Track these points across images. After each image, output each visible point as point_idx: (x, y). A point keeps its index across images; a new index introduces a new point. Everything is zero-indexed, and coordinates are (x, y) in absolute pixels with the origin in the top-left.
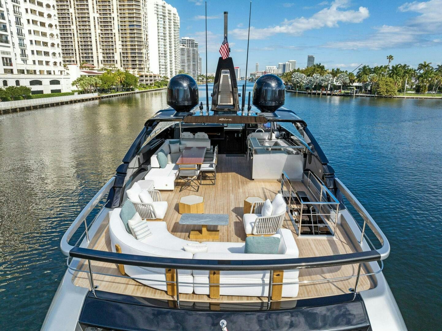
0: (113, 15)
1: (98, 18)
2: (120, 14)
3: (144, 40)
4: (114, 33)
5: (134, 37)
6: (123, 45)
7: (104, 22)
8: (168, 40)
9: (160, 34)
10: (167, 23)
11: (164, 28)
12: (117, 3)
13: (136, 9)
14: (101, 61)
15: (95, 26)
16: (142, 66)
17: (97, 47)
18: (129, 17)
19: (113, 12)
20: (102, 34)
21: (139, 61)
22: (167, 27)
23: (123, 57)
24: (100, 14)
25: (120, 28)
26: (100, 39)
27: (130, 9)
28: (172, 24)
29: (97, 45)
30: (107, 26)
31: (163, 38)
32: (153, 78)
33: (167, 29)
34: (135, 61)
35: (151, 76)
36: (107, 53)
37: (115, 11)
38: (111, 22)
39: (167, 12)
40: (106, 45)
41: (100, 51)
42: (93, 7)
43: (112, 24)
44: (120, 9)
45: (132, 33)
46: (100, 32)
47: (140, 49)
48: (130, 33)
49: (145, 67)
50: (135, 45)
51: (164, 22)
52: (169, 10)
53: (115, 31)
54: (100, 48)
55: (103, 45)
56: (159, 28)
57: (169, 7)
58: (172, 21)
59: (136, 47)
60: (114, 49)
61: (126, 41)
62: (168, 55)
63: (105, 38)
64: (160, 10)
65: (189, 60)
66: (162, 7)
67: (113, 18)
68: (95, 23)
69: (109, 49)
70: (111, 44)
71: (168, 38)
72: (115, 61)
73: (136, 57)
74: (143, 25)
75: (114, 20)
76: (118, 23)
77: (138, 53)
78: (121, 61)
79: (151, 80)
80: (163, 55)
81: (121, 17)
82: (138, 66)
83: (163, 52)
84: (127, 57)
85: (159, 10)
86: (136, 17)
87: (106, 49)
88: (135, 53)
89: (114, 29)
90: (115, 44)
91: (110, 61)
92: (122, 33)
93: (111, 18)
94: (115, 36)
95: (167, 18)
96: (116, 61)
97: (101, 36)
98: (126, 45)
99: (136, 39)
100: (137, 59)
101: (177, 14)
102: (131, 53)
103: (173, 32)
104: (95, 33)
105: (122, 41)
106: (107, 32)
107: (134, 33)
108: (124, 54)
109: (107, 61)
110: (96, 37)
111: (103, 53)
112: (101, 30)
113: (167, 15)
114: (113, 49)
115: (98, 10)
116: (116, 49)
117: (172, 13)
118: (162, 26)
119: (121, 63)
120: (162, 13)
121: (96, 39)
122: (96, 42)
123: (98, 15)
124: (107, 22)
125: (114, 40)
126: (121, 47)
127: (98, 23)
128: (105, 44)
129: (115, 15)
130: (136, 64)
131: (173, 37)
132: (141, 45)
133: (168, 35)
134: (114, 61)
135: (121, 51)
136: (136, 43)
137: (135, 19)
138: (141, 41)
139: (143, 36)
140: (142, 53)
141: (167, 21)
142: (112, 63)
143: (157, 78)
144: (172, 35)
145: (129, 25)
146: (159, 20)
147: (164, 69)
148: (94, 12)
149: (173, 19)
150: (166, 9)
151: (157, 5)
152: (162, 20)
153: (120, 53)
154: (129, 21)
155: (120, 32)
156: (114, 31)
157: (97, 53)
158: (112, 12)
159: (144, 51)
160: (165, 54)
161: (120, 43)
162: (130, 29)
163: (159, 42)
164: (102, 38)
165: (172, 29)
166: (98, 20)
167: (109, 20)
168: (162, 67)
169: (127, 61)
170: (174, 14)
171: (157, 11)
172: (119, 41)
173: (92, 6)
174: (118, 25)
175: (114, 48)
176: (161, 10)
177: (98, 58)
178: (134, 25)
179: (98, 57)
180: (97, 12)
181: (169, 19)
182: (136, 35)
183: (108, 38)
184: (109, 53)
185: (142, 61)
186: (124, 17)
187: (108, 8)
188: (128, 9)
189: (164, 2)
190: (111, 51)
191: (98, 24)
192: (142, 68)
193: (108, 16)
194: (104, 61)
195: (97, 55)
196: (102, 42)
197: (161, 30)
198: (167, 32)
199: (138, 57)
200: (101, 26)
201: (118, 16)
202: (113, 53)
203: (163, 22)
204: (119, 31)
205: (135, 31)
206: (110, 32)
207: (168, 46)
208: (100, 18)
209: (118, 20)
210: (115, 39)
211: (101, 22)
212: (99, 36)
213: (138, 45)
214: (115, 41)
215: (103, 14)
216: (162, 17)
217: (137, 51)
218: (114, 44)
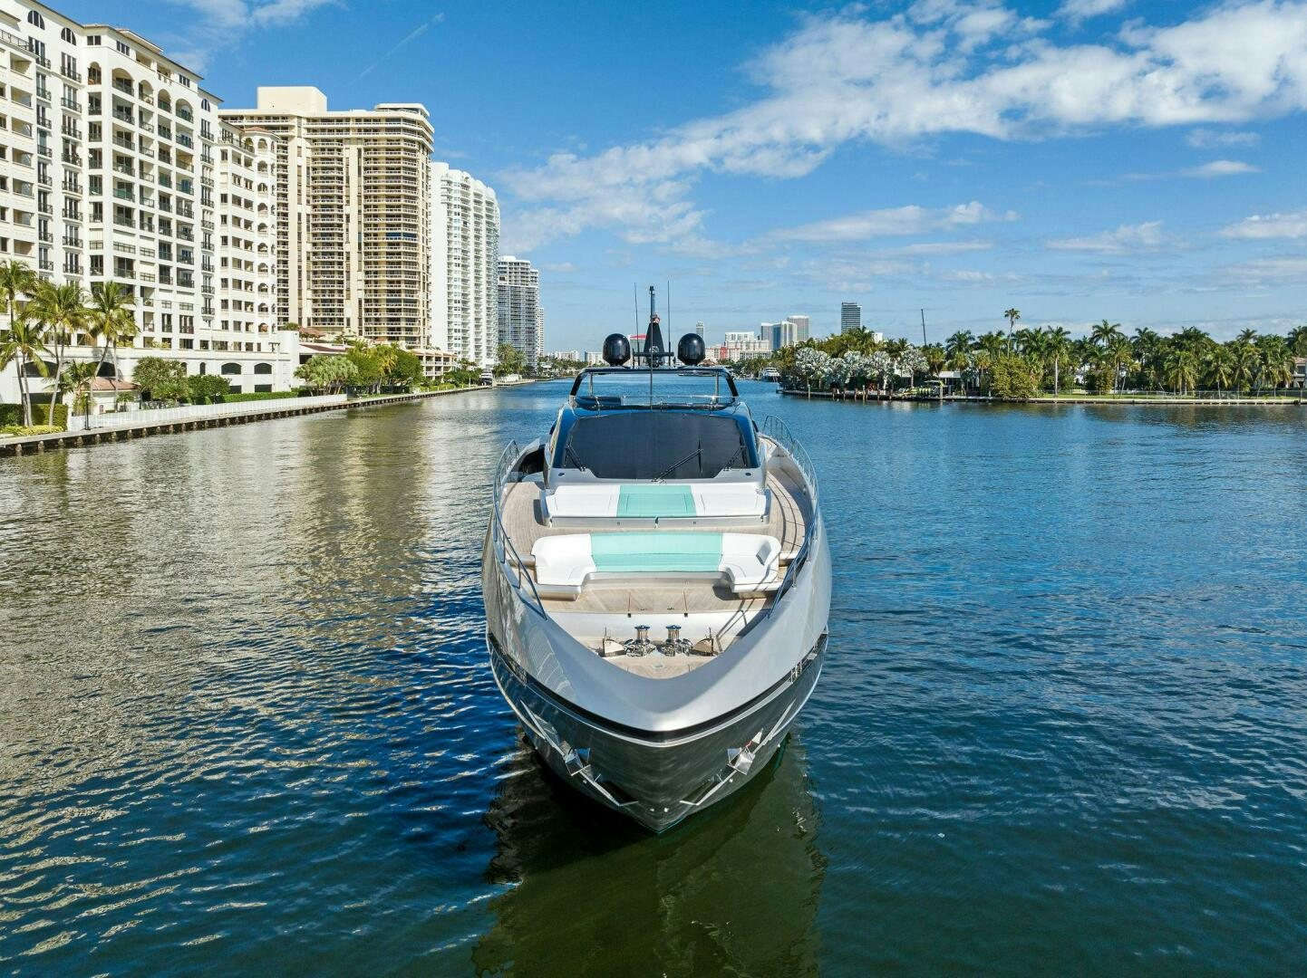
0: (346, 210)
1: (308, 215)
2: (366, 207)
3: (421, 270)
4: (348, 253)
5: (399, 263)
6: (367, 282)
7: (323, 225)
8: (472, 268)
9: (454, 253)
10: (471, 226)
11: (465, 238)
12: (359, 182)
13: (406, 197)
14: (309, 320)
15: (299, 234)
16: (415, 334)
17: (300, 285)
18: (388, 216)
19: (348, 202)
20: (315, 254)
21: (408, 320)
22: (472, 233)
23: (367, 310)
24: (315, 207)
25: (363, 240)
26: (308, 267)
27: (393, 197)
28: (484, 226)
29: (300, 281)
30: (331, 235)
31: (460, 262)
32: (441, 364)
33: (472, 240)
34: (398, 320)
35: (438, 359)
36: (324, 301)
37: (354, 199)
38: (340, 226)
39: (472, 198)
40: (323, 281)
41: (307, 294)
42: (299, 191)
43: (344, 232)
44: (366, 197)
45: (392, 254)
46: (310, 250)
47: (413, 292)
48: (388, 253)
49: (422, 335)
50: (399, 282)
51: (465, 223)
52: (475, 194)
53: (351, 246)
54: (308, 289)
55: (315, 282)
56: (452, 238)
57: (476, 185)
58: (484, 220)
59: (403, 287)
60: (345, 292)
61: (376, 272)
62: (471, 304)
63: (323, 263)
64: (457, 194)
65: (516, 317)
66: (460, 188)
67: (348, 216)
68: (299, 228)
69: (331, 291)
70: (336, 277)
71: (471, 261)
72: (345, 321)
73: (399, 310)
74: (421, 234)
75: (348, 221)
76: (359, 228)
77: (406, 301)
78: (360, 319)
79: (438, 368)
80: (460, 305)
81: (366, 216)
82: (403, 334)
83: (460, 298)
84: (376, 310)
85: (453, 194)
86: (405, 216)
87: (323, 291)
88: (399, 301)
89: (348, 242)
90: (348, 279)
91: (331, 319)
92: (367, 254)
93: (341, 216)
94: (348, 258)
95: (471, 213)
96: (348, 320)
97: (313, 258)
98: (376, 282)
99: (403, 268)
100: (403, 315)
101: (496, 202)
102: (388, 301)
103: (483, 246)
104: (300, 251)
105: (367, 273)
106: (330, 250)
107: (399, 253)
108: (368, 305)
109: (324, 319)
110: (300, 261)
111: (315, 301)
112: (314, 244)
113: (472, 205)
114: (341, 292)
115: (311, 199)
116: (348, 290)
117: (483, 200)
118: (460, 232)
119: (360, 324)
120: (459, 203)
121: (300, 267)
122: (300, 273)
123: (309, 210)
124: (331, 225)
125: (345, 269)
126: (362, 285)
127: (308, 227)
128: (322, 278)
129: (352, 209)
130: (399, 329)
131: (484, 260)
132: (414, 282)
133: (472, 254)
134: (341, 320)
135: (362, 295)
136: (403, 277)
137: (402, 221)
138: (414, 273)
139: (421, 260)
140: (415, 301)
141: (471, 219)
142: (336, 324)
143: (450, 364)
144: (483, 254)
145: (388, 234)
146: (451, 219)
147: (460, 342)
148: (300, 203)
149: (487, 216)
150: (471, 191)
151: (449, 182)
152: (460, 217)
153: (360, 302)
154: (388, 225)
155: (363, 250)
156: (346, 248)
157: (300, 299)
158: (345, 203)
159: (420, 296)
160: (465, 303)
161: (362, 276)
162: (390, 244)
163: (449, 271)
164: (315, 263)
165: (484, 240)
166: (308, 221)
167: (336, 221)
168: (454, 334)
169: (377, 320)
170: (489, 203)
171: (449, 197)
172: (360, 270)
173: (296, 188)
174: (360, 233)
175: (345, 288)
176: (459, 195)
177: (300, 314)
178: (399, 234)
179: (300, 309)
180: (308, 202)
181: (475, 215)
182: (403, 259)
183: (331, 263)
184: (331, 301)
185: (414, 320)
186: (376, 216)
187: (336, 192)
188: (388, 197)
189: (466, 174)
190: (336, 296)
191: (308, 230)
192: (415, 338)
193: (336, 211)
194: (315, 320)
195: (300, 304)
196: (315, 273)
197: (457, 242)
198: (471, 247)
199: (406, 310)
200: (315, 235)
201: (360, 211)
202: (340, 301)
203: (461, 224)
204: (360, 248)
205: (402, 249)
206: (336, 249)
207: (472, 282)
208: (315, 216)
209: (360, 222)
210: (348, 266)
211: (315, 225)
212: (308, 258)
213: (406, 282)
214: (348, 272)
215: (323, 206)
216: (460, 210)
217: (403, 296)
218: (345, 279)
